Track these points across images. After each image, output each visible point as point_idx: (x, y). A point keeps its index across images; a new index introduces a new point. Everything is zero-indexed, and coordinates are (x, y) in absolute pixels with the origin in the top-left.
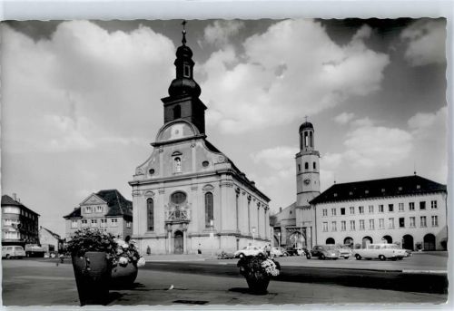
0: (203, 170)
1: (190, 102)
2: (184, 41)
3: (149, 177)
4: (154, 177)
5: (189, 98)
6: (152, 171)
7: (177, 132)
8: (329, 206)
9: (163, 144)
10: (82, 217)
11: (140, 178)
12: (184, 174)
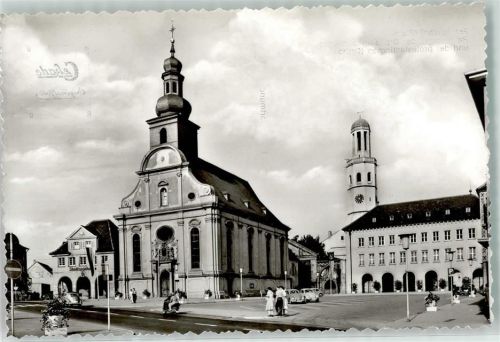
0: (190, 203)
1: (176, 125)
2: (173, 51)
3: (135, 210)
4: (140, 210)
5: (176, 120)
6: (138, 204)
7: (163, 159)
8: (366, 234)
9: (149, 172)
10: (70, 254)
11: (126, 211)
12: (171, 207)
